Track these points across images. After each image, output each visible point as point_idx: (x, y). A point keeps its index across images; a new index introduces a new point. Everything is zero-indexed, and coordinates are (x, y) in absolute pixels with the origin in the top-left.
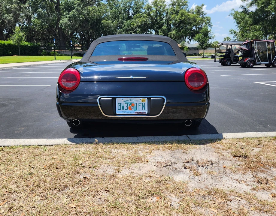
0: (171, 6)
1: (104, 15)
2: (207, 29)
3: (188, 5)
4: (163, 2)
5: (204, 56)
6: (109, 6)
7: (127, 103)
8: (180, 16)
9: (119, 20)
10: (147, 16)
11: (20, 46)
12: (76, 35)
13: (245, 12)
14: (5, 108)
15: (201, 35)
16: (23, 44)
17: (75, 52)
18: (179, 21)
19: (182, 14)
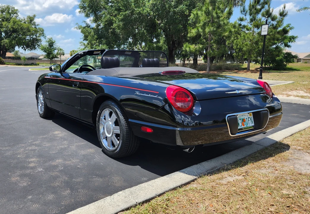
3: (18, 14)
8: (12, 24)
13: (88, 27)
18: (11, 29)
19: (14, 23)
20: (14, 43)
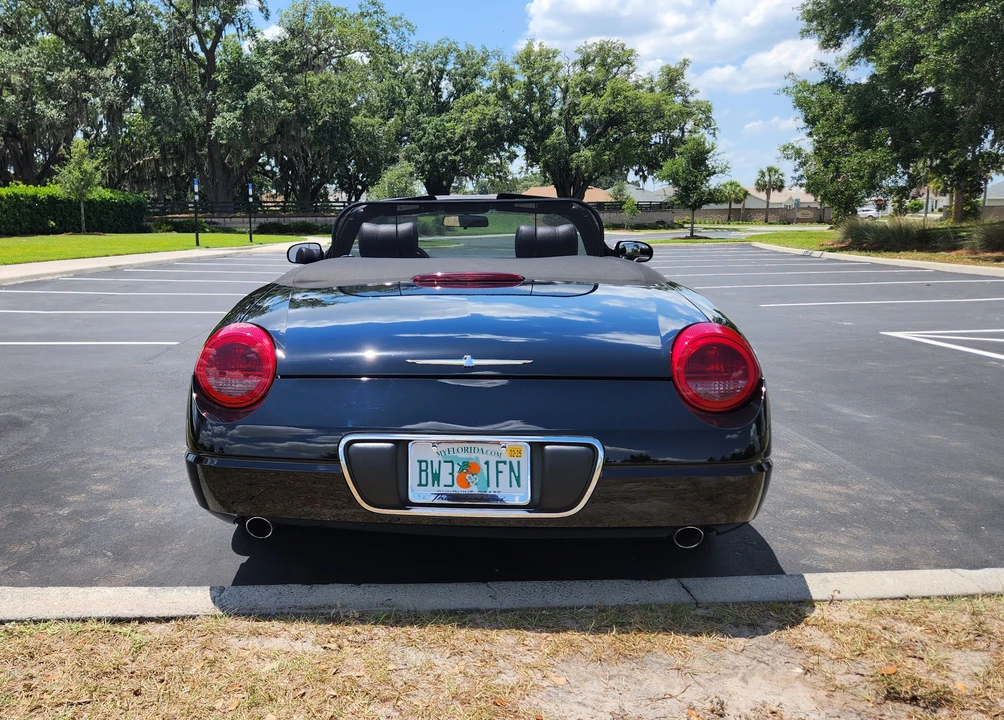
0: (578, 68)
1: (359, 99)
2: (700, 144)
3: (636, 63)
4: (551, 55)
5: (692, 233)
6: (374, 70)
7: (451, 462)
8: (609, 99)
9: (405, 114)
10: (500, 99)
11: (85, 203)
12: (268, 163)
13: (834, 82)
14: (16, 437)
15: (680, 162)
16: (97, 197)
17: (263, 220)
18: (605, 115)
19: (615, 94)
20: (606, 157)
